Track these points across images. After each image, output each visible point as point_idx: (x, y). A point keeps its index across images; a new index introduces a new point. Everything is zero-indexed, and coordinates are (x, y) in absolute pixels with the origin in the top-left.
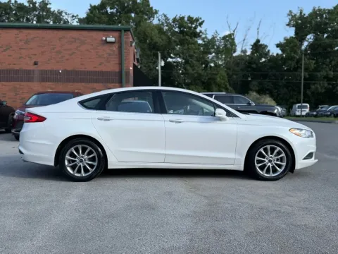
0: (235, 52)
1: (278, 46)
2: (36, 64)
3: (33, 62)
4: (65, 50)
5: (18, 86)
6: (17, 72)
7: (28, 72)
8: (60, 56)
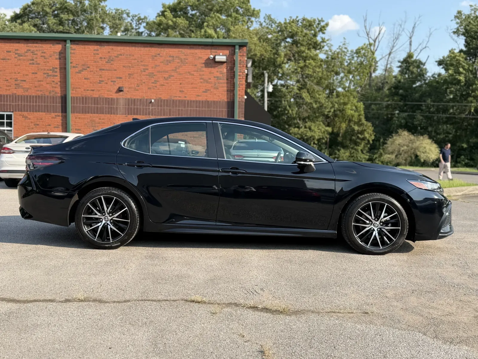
0: (375, 70)
1: (440, 63)
2: (120, 90)
3: (116, 88)
4: (159, 72)
5: (97, 120)
6: (96, 101)
7: (110, 101)
8: (153, 80)
